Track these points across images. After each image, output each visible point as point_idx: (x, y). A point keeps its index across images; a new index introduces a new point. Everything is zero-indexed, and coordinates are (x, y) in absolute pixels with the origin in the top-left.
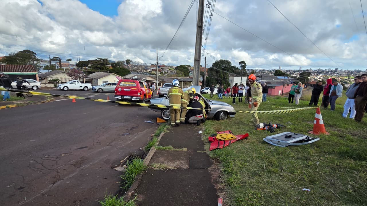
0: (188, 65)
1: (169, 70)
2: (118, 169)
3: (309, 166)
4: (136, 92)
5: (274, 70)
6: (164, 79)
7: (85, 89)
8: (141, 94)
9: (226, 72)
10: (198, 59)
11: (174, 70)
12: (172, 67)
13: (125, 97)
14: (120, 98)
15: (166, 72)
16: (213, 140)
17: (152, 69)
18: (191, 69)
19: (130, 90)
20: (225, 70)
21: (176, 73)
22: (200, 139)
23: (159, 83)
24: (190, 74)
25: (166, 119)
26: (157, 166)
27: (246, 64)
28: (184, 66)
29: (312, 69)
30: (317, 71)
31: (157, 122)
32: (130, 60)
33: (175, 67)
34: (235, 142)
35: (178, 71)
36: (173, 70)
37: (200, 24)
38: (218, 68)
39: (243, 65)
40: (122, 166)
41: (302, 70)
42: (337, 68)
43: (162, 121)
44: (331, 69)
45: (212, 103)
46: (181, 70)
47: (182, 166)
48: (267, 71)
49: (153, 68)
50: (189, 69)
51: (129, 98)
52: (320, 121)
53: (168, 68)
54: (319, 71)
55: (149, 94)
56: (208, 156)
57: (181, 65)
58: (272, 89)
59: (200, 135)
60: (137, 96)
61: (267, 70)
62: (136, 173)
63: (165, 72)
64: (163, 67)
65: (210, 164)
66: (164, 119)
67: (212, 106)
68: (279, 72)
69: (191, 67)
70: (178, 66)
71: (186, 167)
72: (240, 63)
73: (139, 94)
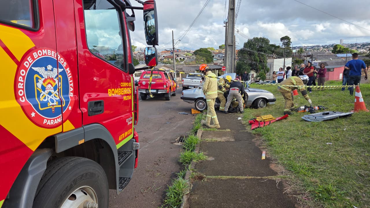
1: (185, 56)
2: (176, 144)
4: (162, 85)
6: (182, 68)
8: (167, 87)
11: (193, 55)
15: (182, 58)
16: (254, 122)
17: (164, 56)
18: (214, 53)
19: (155, 83)
21: (196, 59)
22: (241, 123)
23: (176, 74)
24: (214, 59)
25: (201, 110)
26: (208, 139)
27: (291, 40)
28: (206, 49)
31: (191, 113)
33: (194, 51)
34: (274, 122)
35: (198, 56)
36: (191, 55)
39: (286, 41)
40: (178, 142)
43: (197, 112)
45: (249, 91)
46: (203, 56)
47: (229, 139)
48: (322, 48)
50: (211, 53)
51: (155, 91)
52: (359, 99)
53: (184, 53)
55: (174, 87)
56: (250, 133)
57: (201, 49)
58: (330, 72)
59: (240, 120)
60: (163, 89)
61: (322, 46)
63: (180, 59)
64: (178, 53)
65: (253, 138)
66: (199, 110)
67: (249, 94)
68: (340, 48)
69: (214, 50)
70: (198, 50)
71: (232, 140)
72: (282, 39)
73: (165, 87)
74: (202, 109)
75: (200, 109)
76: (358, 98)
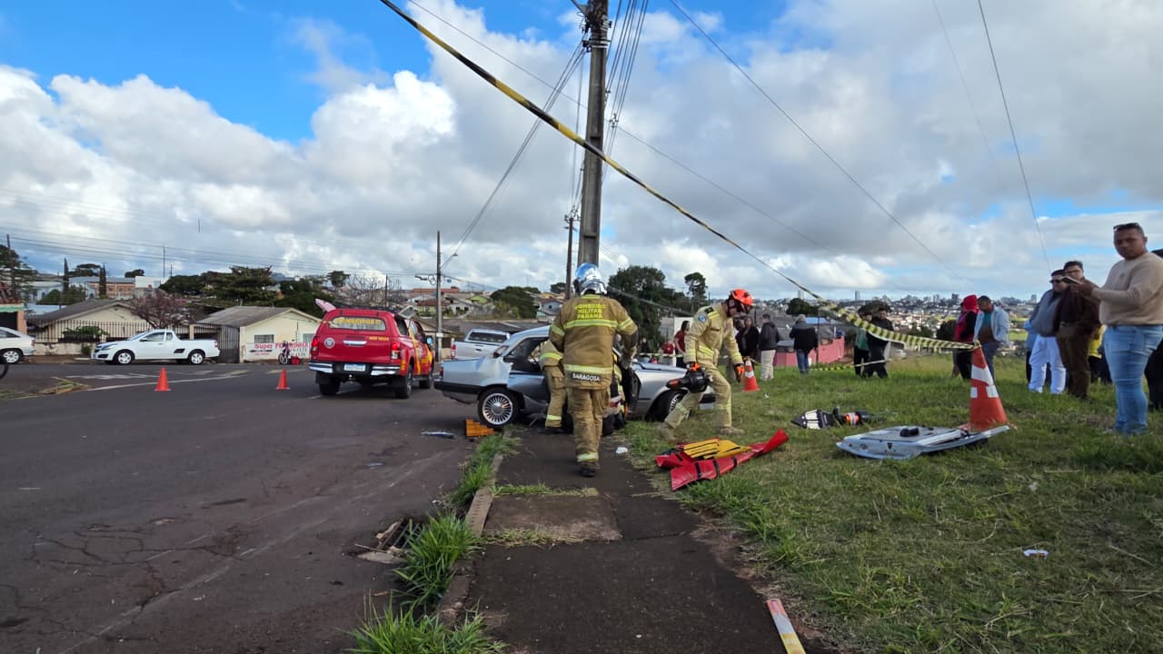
0: (532, 286)
1: (470, 302)
2: (372, 556)
3: (1009, 497)
4: (387, 350)
5: (785, 300)
6: (458, 327)
7: (193, 358)
8: (399, 357)
9: (651, 302)
10: (592, 234)
11: (489, 301)
12: (482, 293)
13: (347, 368)
14: (330, 371)
15: (462, 307)
16: (678, 461)
17: (416, 301)
18: (539, 299)
19: (364, 343)
20: (648, 297)
21: (495, 310)
22: (629, 465)
23: (443, 339)
24: (539, 314)
25: (497, 423)
26: (514, 535)
27: (706, 282)
28: (519, 288)
29: (889, 296)
30: (904, 303)
31: (465, 434)
32: (346, 273)
33: (491, 293)
34: (748, 460)
35: (500, 303)
36: (485, 301)
37: (596, 130)
38: (627, 291)
39: (696, 283)
40: (385, 549)
41: (862, 301)
42: (956, 293)
43: (484, 430)
44: (941, 298)
45: (644, 368)
46: (512, 303)
47: (598, 532)
48: (764, 305)
49: (420, 298)
50: (533, 299)
51: (362, 368)
52: (987, 388)
53: (468, 296)
54: (908, 302)
55: (423, 361)
56: (675, 504)
57: (509, 288)
58: (788, 354)
59: (623, 456)
60: (387, 364)
61: (765, 302)
62: (450, 556)
63: (458, 308)
64: (452, 295)
65: (692, 524)
66: (490, 425)
67: (644, 377)
68: (802, 306)
69: (539, 293)
70: (500, 291)
71: (613, 535)
72: (688, 278)
73: (394, 356)
74: (501, 423)
75: (493, 422)
76: (982, 386)
